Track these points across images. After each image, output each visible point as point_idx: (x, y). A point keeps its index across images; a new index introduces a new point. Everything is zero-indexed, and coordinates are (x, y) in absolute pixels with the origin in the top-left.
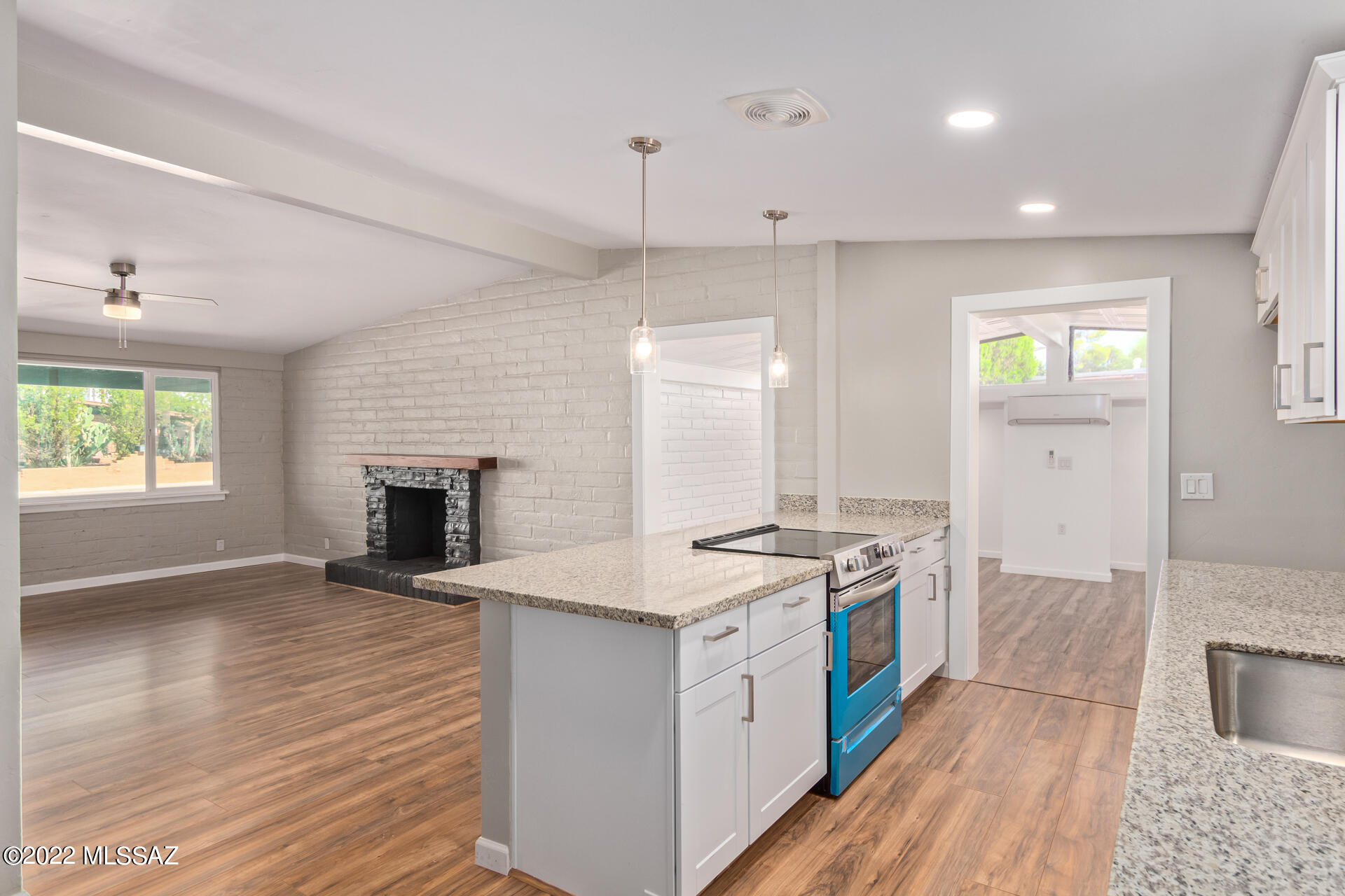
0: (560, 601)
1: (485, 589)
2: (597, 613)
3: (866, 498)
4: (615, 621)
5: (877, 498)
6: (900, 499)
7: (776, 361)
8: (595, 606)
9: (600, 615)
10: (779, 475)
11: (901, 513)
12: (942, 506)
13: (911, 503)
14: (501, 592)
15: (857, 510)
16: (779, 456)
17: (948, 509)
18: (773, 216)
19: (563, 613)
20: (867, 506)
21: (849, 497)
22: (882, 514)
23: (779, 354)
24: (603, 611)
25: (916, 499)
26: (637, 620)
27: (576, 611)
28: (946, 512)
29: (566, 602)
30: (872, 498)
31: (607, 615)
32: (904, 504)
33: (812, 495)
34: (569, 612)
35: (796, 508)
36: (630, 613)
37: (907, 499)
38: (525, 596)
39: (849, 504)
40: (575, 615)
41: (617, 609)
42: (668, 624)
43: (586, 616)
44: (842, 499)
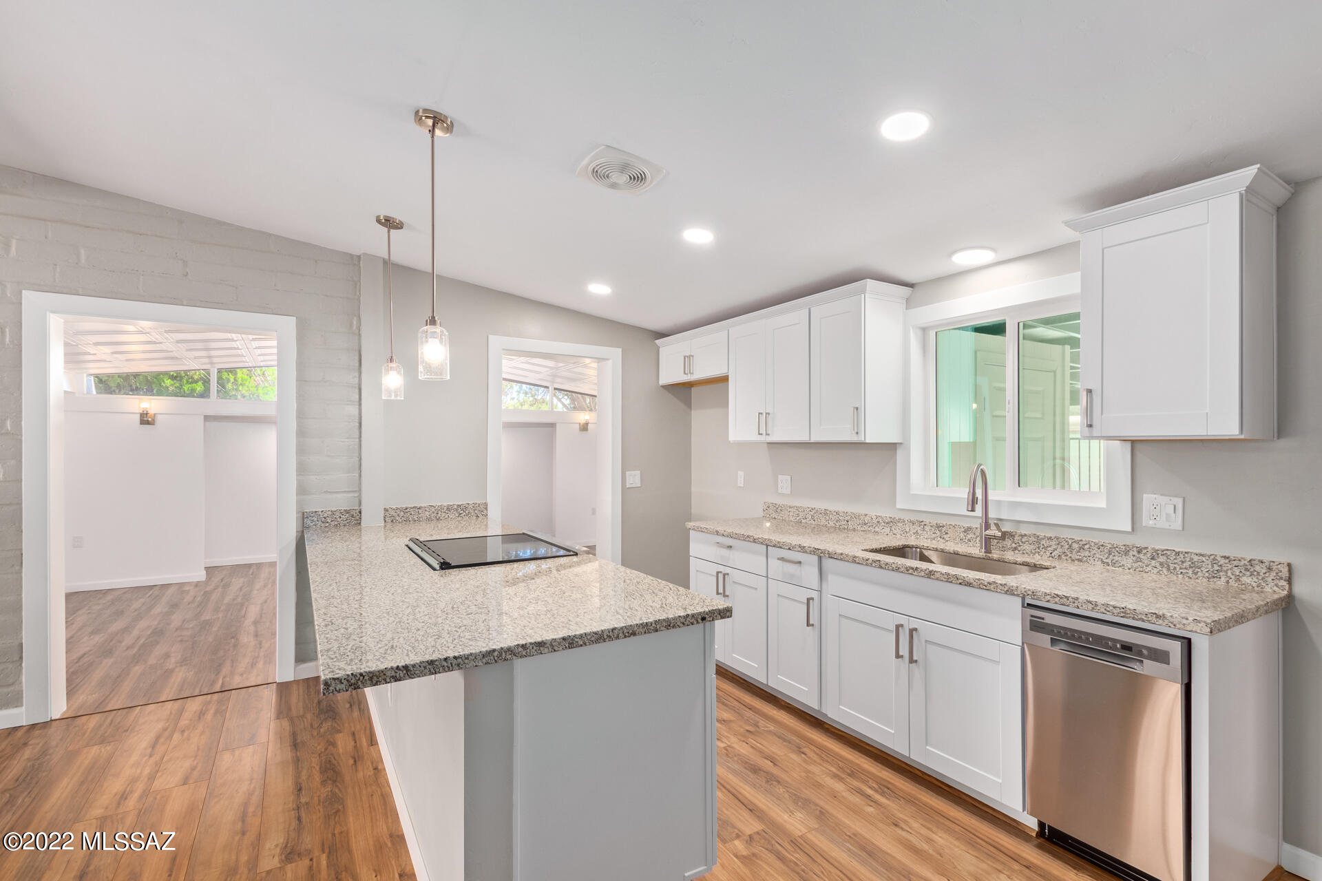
0: (613, 629)
1: (494, 651)
2: (658, 627)
3: (412, 506)
4: (678, 629)
5: (422, 506)
6: (445, 504)
7: (391, 372)
8: (656, 621)
9: (662, 629)
10: (302, 490)
11: (446, 517)
12: (482, 507)
13: (456, 507)
14: (523, 646)
15: (403, 519)
16: (302, 469)
17: (486, 509)
18: (389, 223)
19: (618, 641)
20: (413, 513)
21: (394, 507)
22: (429, 519)
23: (394, 365)
24: (665, 624)
25: (460, 503)
26: (700, 621)
27: (634, 634)
28: (485, 511)
29: (622, 628)
30: (418, 506)
31: (669, 626)
32: (449, 508)
33: (348, 509)
34: (625, 637)
35: (327, 525)
36: (693, 616)
37: (452, 504)
38: (564, 639)
39: (394, 514)
40: (632, 638)
41: (679, 616)
42: (728, 614)
43: (647, 635)
44: (386, 510)
